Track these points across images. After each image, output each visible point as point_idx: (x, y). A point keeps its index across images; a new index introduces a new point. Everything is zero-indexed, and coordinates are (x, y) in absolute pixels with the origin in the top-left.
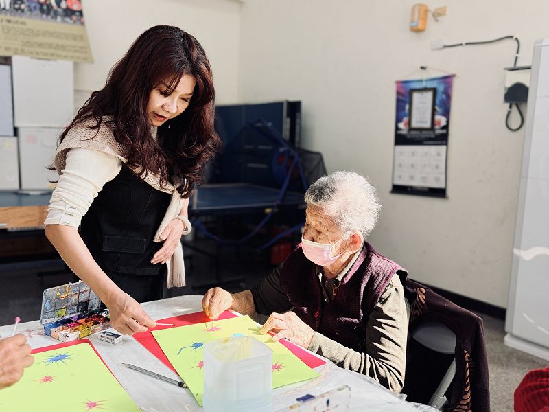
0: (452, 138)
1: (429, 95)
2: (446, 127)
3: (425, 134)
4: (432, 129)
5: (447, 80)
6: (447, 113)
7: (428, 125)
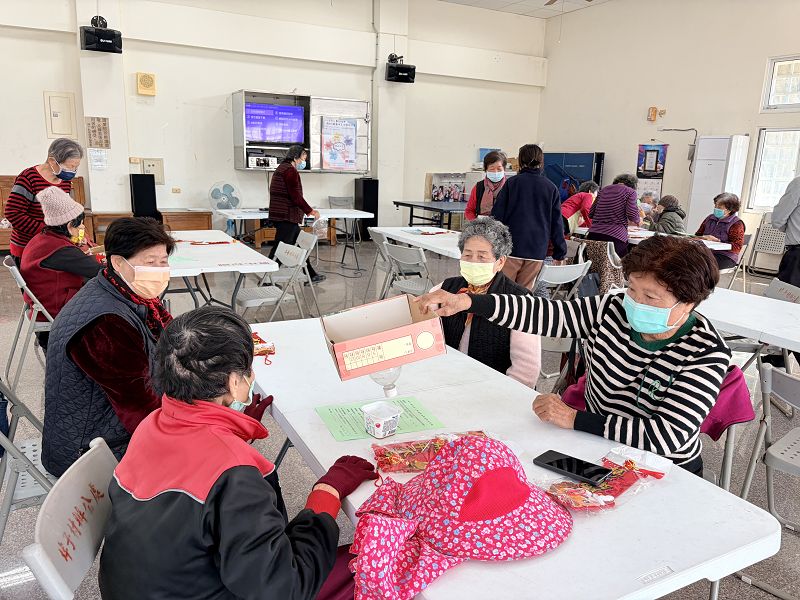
0: (665, 175)
1: (655, 153)
2: (663, 170)
3: (652, 174)
4: (656, 171)
5: (665, 147)
6: (663, 164)
7: (654, 169)
